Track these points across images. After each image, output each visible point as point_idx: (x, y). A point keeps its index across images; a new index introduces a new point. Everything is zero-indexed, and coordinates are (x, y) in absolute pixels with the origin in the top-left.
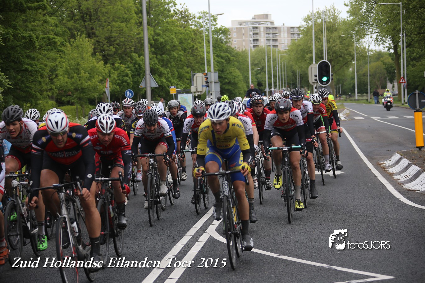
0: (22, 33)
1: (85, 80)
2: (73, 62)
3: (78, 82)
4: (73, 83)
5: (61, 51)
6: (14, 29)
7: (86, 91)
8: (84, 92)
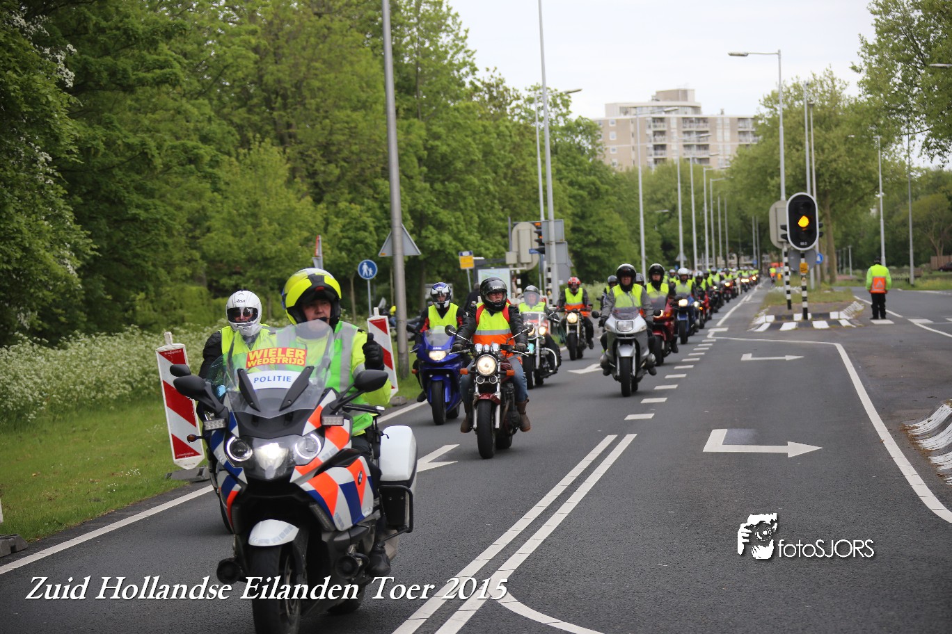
0: (126, 137)
1: (270, 240)
2: (244, 200)
3: (255, 243)
4: (245, 246)
5: (213, 177)
6: (108, 128)
7: (274, 264)
8: (270, 267)
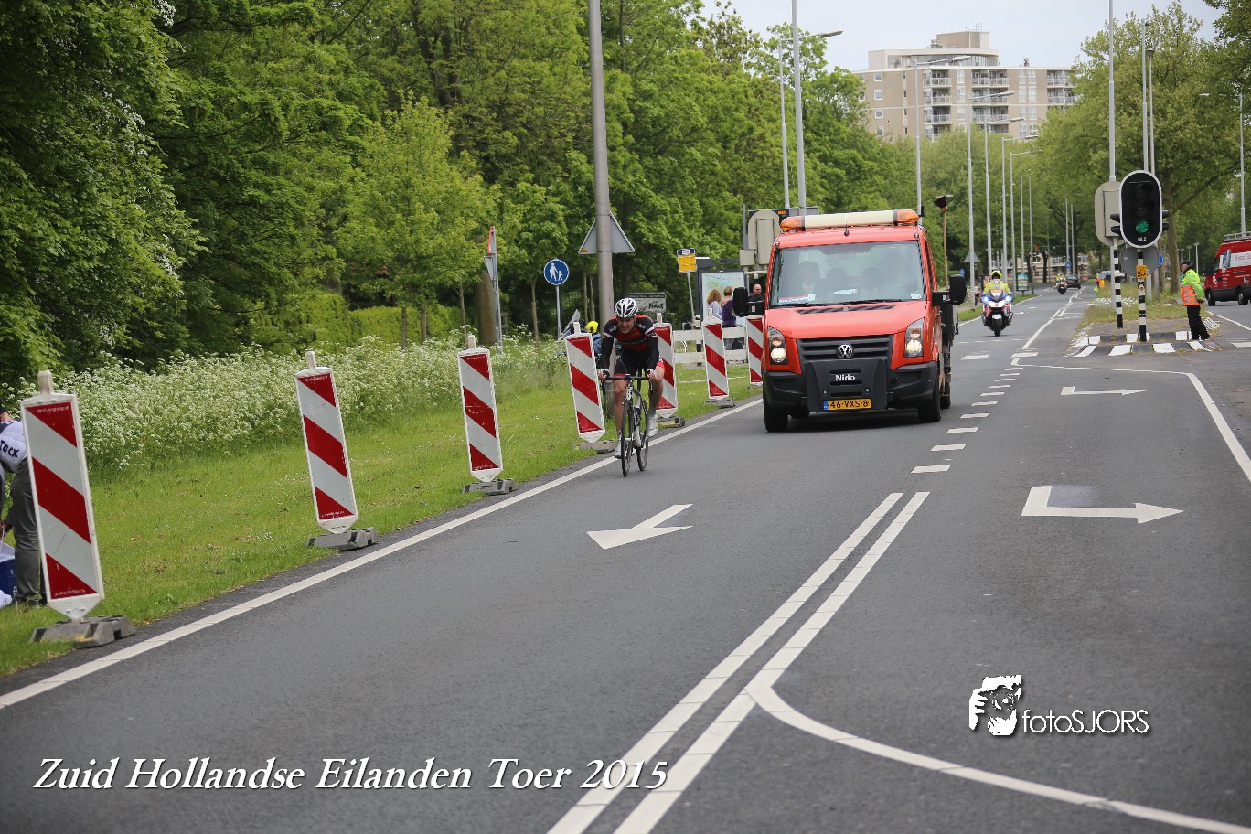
0: (242, 93)
1: (426, 232)
2: (392, 178)
3: (407, 236)
4: (393, 241)
5: (354, 146)
6: (218, 82)
7: (431, 265)
8: (425, 268)
